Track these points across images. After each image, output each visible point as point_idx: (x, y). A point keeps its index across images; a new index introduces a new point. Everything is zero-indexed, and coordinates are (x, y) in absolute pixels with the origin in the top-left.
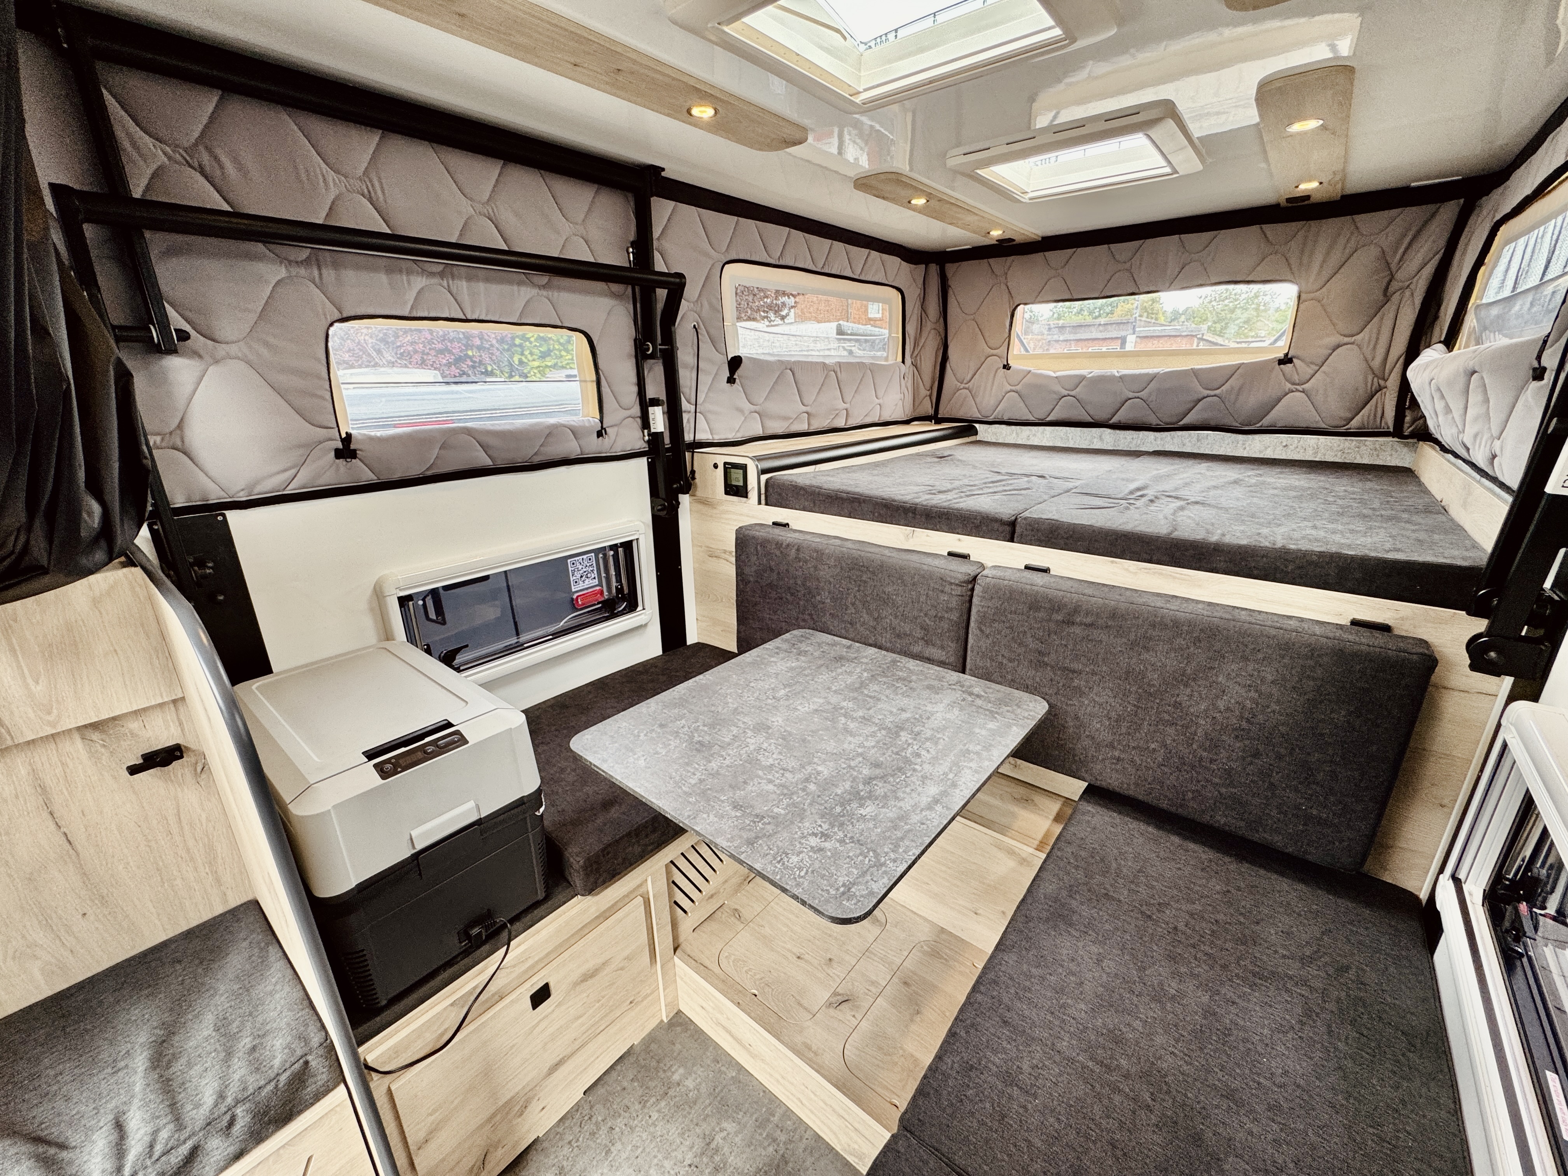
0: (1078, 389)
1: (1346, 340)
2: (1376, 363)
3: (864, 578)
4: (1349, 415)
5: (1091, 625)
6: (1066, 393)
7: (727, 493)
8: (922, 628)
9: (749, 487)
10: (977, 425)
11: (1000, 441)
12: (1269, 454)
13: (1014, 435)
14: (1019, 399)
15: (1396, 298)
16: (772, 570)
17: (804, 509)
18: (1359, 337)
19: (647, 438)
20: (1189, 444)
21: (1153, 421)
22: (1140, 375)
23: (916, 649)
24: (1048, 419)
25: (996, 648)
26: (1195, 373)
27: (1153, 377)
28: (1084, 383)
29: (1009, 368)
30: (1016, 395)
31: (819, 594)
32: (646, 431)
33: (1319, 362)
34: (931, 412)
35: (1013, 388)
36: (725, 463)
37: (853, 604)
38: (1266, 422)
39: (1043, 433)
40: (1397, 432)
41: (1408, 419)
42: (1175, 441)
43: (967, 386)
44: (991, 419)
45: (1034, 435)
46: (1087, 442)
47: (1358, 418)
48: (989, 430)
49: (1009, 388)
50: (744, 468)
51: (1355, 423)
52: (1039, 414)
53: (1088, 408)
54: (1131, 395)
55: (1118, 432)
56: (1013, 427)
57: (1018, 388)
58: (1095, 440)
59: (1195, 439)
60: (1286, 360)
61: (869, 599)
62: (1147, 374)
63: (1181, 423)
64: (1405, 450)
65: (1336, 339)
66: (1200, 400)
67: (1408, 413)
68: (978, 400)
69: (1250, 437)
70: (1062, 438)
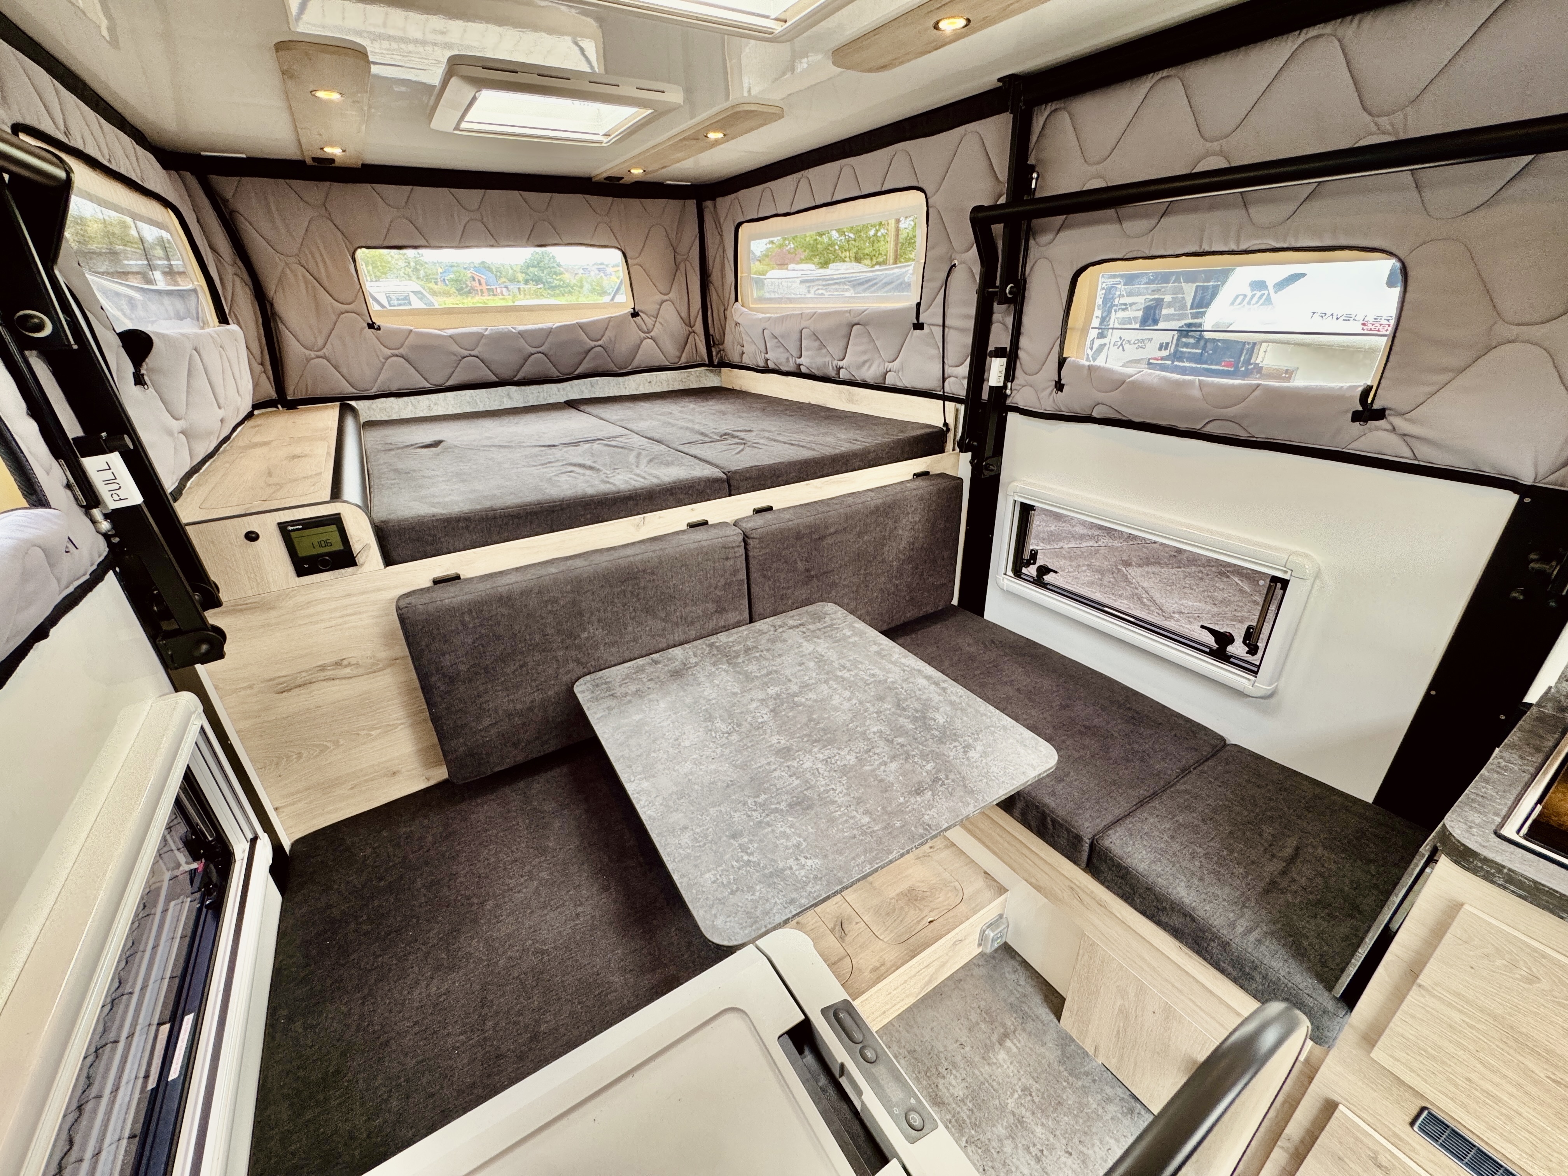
0: (479, 349)
1: (666, 297)
2: (684, 314)
3: (642, 585)
4: (678, 354)
5: (835, 532)
6: (466, 353)
7: (301, 572)
8: (713, 602)
9: (356, 548)
10: (353, 403)
11: (395, 417)
12: (642, 390)
13: (410, 407)
14: (407, 365)
15: (682, 266)
16: (498, 637)
17: (474, 546)
18: (670, 295)
19: (105, 526)
20: (586, 391)
21: (555, 373)
22: (536, 330)
23: (711, 625)
24: (449, 383)
25: (778, 584)
26: (581, 326)
27: (549, 332)
28: (483, 341)
29: (379, 328)
30: (402, 360)
31: (584, 630)
32: (97, 513)
33: (655, 313)
34: (274, 395)
35: (396, 352)
36: (283, 527)
37: (633, 619)
38: (635, 364)
39: (445, 400)
40: (711, 364)
41: (714, 354)
42: (575, 390)
43: (321, 353)
44: (373, 391)
45: (435, 404)
46: (497, 403)
47: (684, 355)
48: (374, 406)
49: (389, 352)
50: (336, 520)
51: (683, 359)
52: (438, 379)
53: (493, 367)
54: (533, 350)
55: (523, 388)
56: (406, 399)
57: (401, 351)
58: (505, 400)
59: (589, 386)
60: (635, 314)
61: (650, 603)
62: (542, 330)
63: (576, 372)
64: (712, 375)
65: (659, 297)
66: (590, 351)
67: (713, 349)
68: (344, 370)
69: (626, 378)
70: (469, 403)
